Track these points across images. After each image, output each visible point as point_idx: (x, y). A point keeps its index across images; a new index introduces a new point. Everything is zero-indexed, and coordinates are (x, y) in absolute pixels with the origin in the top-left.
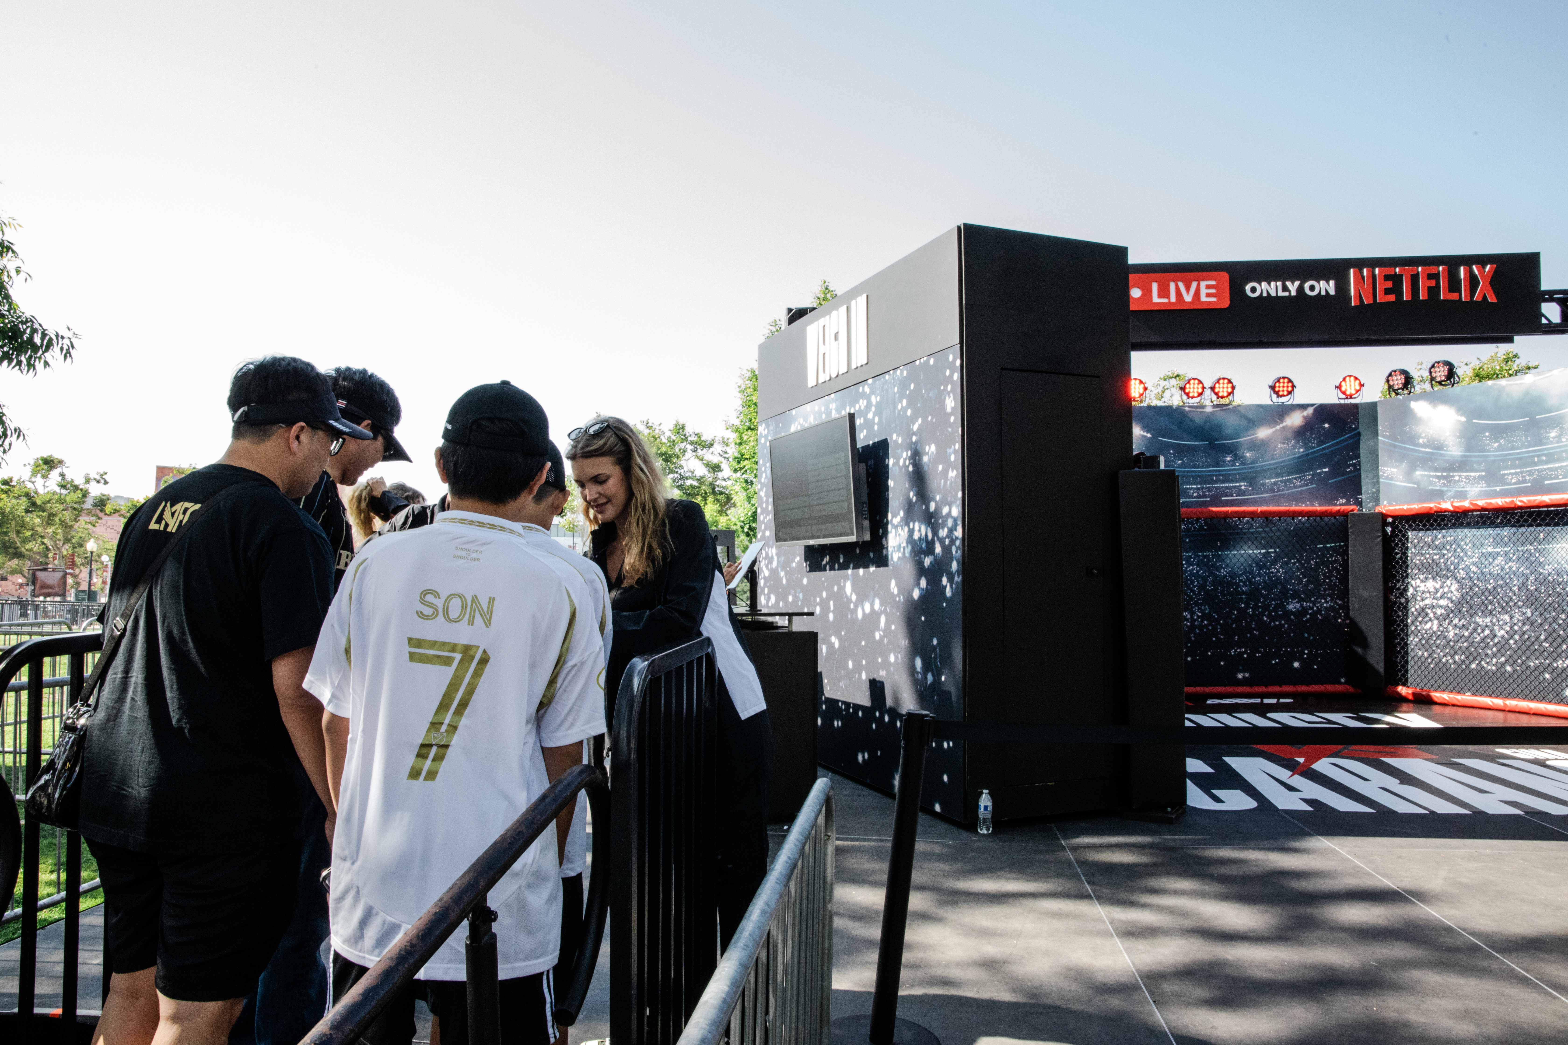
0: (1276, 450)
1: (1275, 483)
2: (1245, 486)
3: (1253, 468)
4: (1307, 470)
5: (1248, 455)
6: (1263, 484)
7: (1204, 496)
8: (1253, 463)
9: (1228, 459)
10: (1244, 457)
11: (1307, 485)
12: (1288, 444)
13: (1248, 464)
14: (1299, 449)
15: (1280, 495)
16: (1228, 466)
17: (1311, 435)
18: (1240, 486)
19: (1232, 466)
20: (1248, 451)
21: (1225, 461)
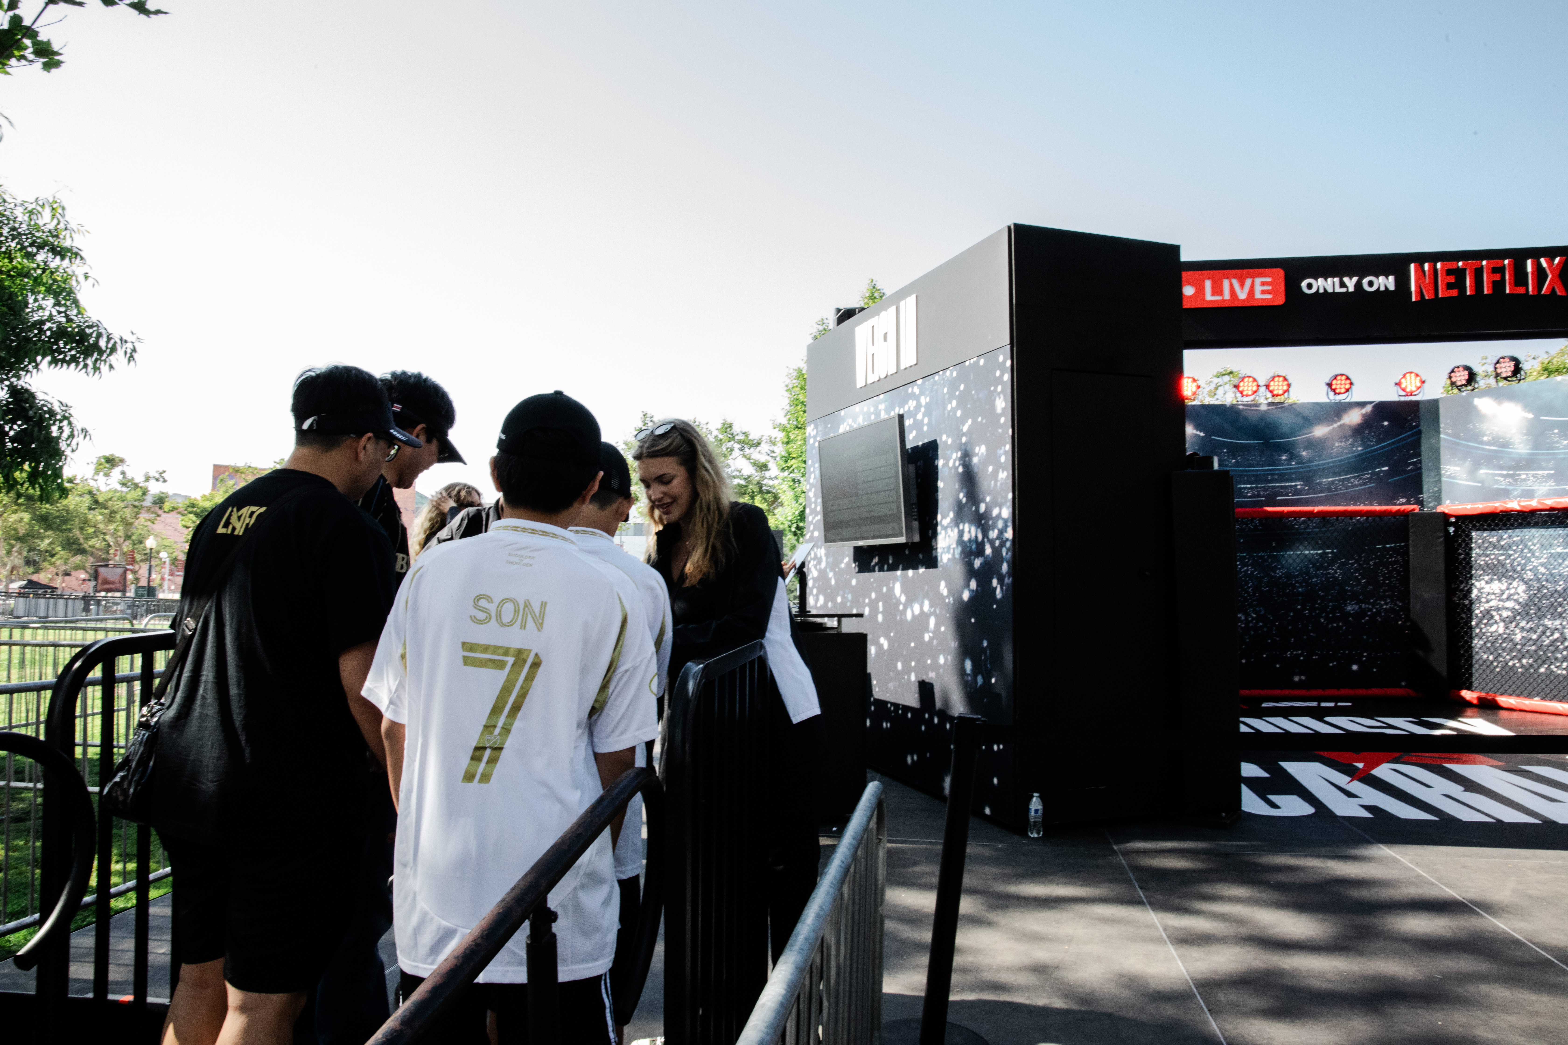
0: (1333, 449)
1: (1333, 482)
2: (1301, 485)
3: (1309, 467)
4: (1366, 469)
5: (1304, 453)
6: (1320, 484)
7: (1259, 496)
8: (1309, 462)
9: (1284, 458)
10: (1300, 456)
11: (1365, 484)
12: (1345, 442)
13: (1304, 463)
14: (1357, 447)
15: (1336, 494)
16: (1283, 465)
17: (1370, 433)
18: (1297, 485)
19: (1288, 465)
20: (1304, 451)
21: (1280, 460)
